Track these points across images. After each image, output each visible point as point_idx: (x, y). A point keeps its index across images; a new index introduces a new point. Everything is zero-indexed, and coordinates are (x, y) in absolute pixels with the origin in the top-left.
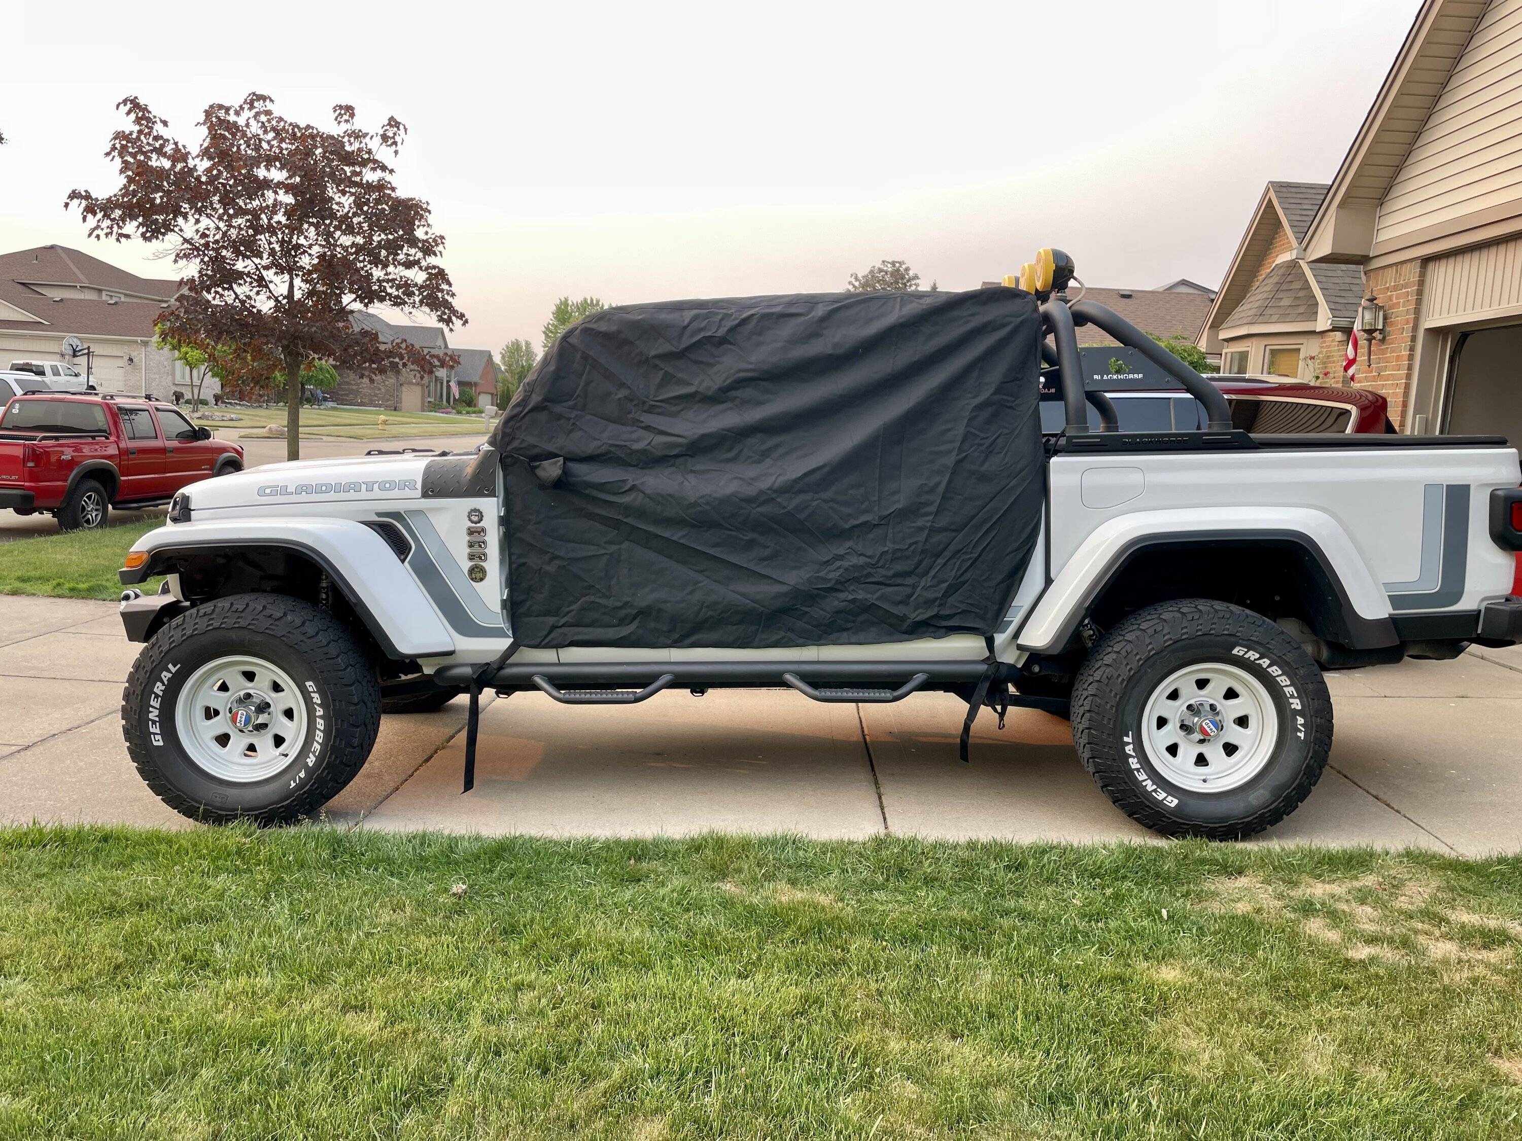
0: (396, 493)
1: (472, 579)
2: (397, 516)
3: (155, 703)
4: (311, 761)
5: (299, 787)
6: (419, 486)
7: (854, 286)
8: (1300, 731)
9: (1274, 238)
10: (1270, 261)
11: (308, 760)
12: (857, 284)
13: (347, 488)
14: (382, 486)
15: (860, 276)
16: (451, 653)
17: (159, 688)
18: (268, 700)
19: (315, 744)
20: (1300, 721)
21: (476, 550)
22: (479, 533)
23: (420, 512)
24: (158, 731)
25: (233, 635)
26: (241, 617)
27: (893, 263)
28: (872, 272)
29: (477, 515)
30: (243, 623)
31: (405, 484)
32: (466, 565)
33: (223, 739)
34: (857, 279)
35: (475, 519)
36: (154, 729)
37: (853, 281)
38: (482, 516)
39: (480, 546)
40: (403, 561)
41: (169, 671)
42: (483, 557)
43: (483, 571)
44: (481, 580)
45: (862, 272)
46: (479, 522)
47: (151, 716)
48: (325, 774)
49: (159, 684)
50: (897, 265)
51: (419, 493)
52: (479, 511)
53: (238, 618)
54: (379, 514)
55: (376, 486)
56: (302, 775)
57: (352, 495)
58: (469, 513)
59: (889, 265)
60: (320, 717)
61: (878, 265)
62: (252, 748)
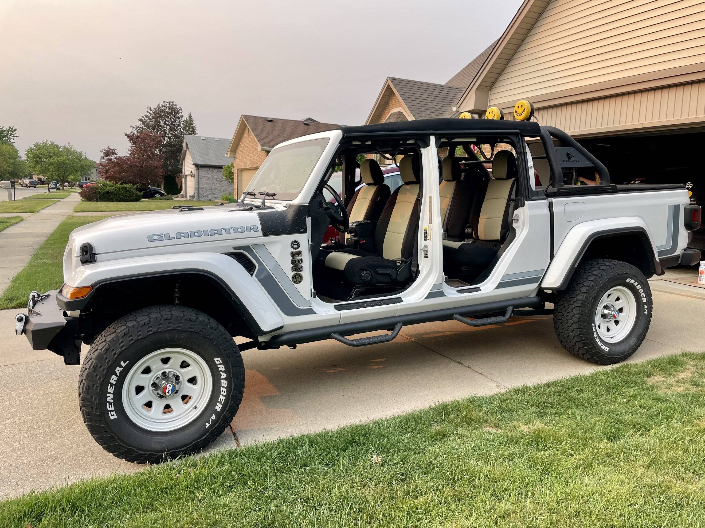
0: (246, 234)
1: (294, 282)
2: (247, 248)
3: (111, 390)
4: (219, 407)
5: (211, 426)
6: (260, 228)
7: (150, 113)
8: (645, 311)
9: (388, 102)
10: (388, 111)
11: (216, 408)
12: (151, 112)
13: (212, 233)
14: (236, 231)
15: (152, 108)
16: (282, 327)
17: (113, 379)
18: (178, 374)
19: (221, 397)
20: (646, 307)
21: (297, 265)
22: (298, 255)
23: (262, 245)
24: (113, 409)
25: (167, 336)
26: (171, 323)
27: (169, 103)
28: (158, 106)
29: (296, 244)
30: (172, 326)
31: (250, 229)
32: (291, 274)
33: (149, 405)
34: (151, 110)
35: (295, 246)
36: (110, 408)
37: (149, 110)
38: (300, 245)
39: (299, 262)
40: (252, 275)
41: (121, 366)
42: (300, 268)
43: (301, 277)
44: (300, 282)
45: (154, 106)
46: (298, 249)
47: (108, 400)
48: (227, 414)
49: (114, 376)
50: (171, 103)
51: (260, 233)
52: (297, 241)
53: (169, 323)
54: (235, 248)
55: (232, 231)
56: (213, 417)
57: (216, 237)
58: (292, 243)
59: (167, 104)
60: (224, 379)
61: (162, 103)
62: (167, 407)
